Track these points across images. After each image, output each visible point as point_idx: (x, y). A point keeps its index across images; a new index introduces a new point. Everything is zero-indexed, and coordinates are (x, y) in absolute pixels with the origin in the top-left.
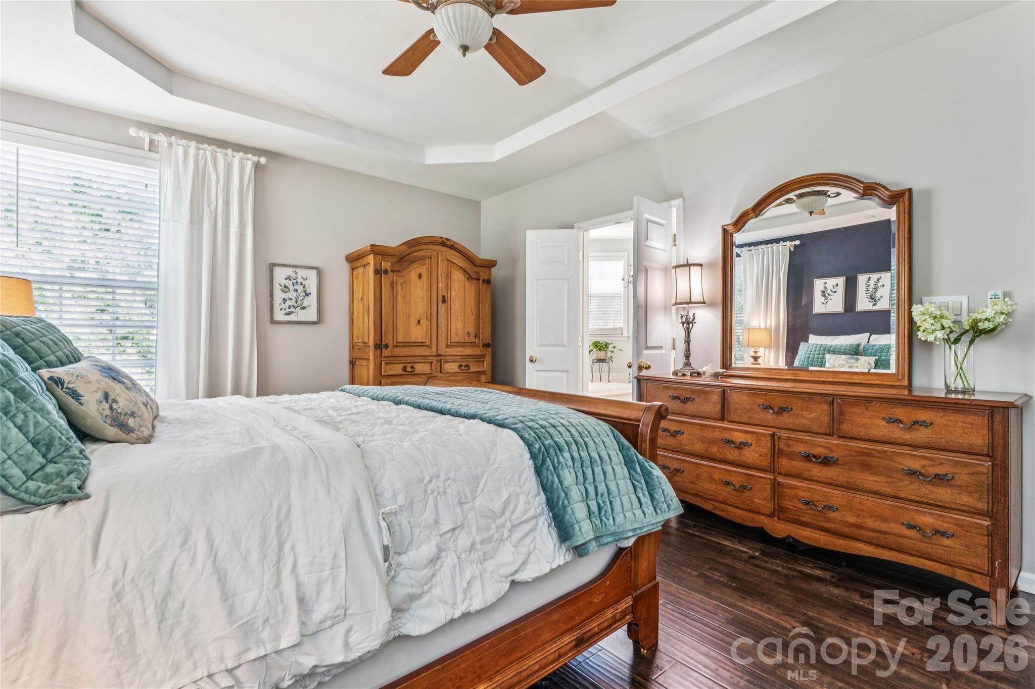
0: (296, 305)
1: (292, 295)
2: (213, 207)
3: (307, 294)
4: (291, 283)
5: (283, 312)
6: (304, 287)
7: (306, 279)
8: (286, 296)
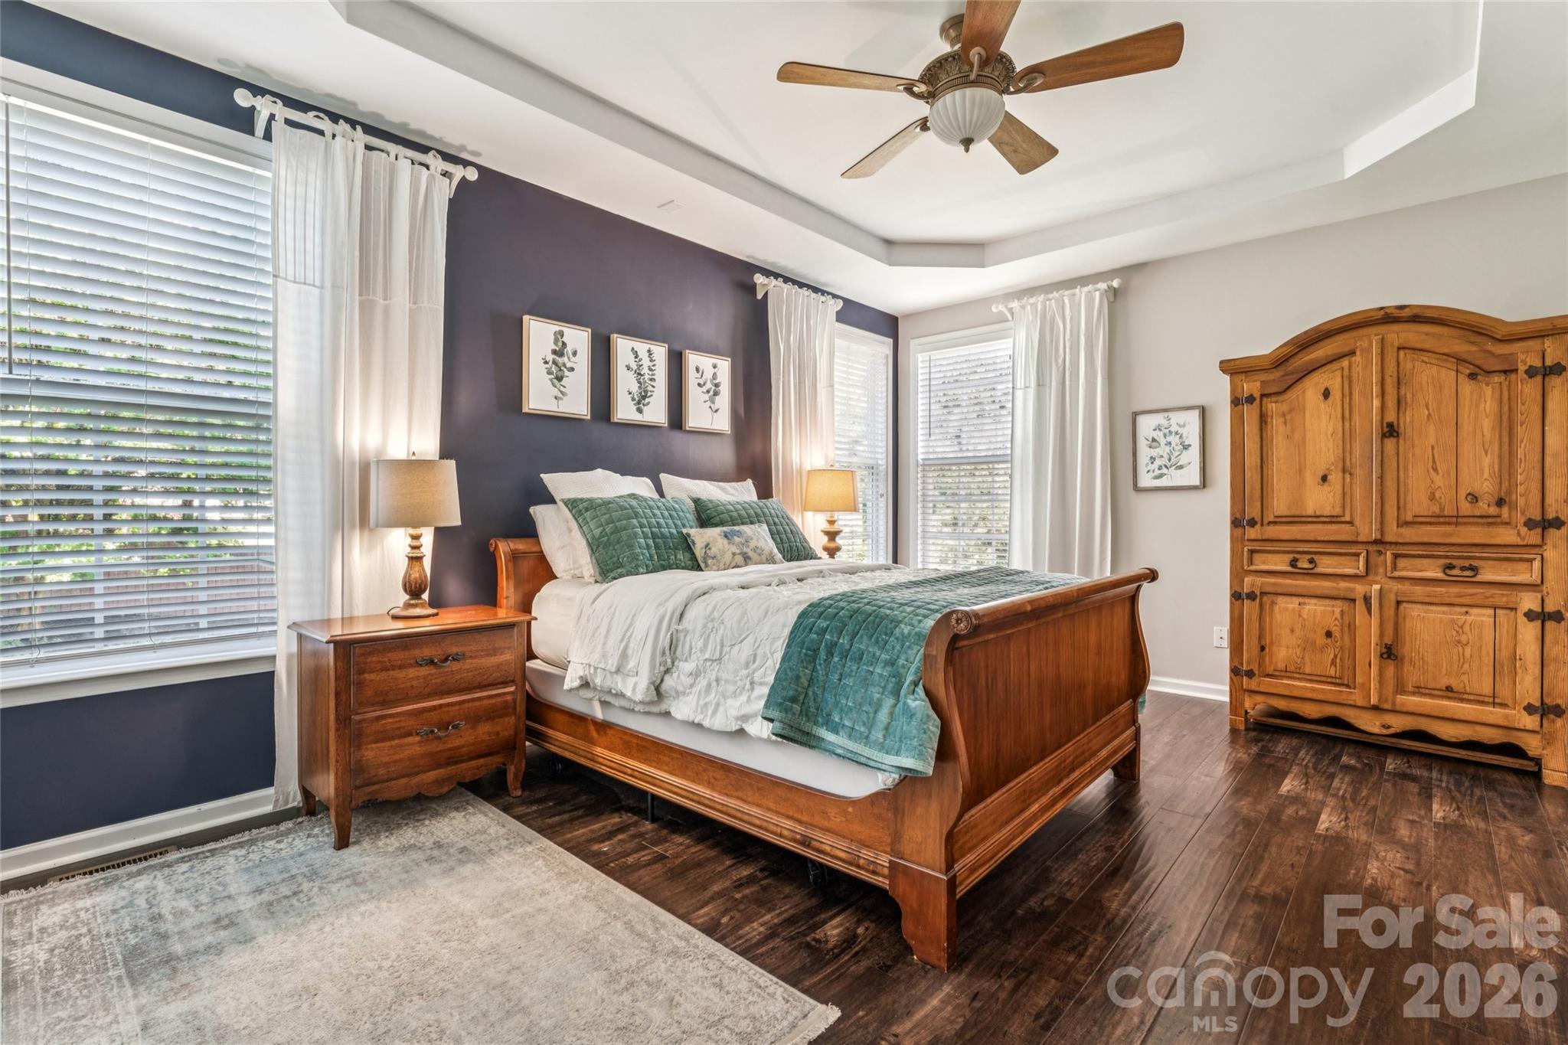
0: (1169, 464)
1: (1163, 450)
2: (1060, 361)
3: (1186, 447)
4: (1161, 434)
5: (1151, 475)
6: (1181, 437)
7: (1184, 426)
8: (1154, 452)
